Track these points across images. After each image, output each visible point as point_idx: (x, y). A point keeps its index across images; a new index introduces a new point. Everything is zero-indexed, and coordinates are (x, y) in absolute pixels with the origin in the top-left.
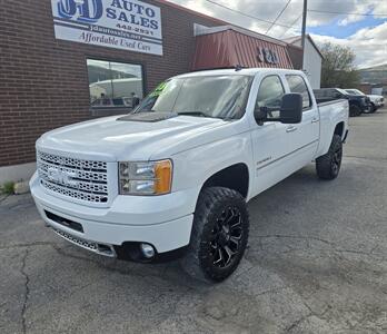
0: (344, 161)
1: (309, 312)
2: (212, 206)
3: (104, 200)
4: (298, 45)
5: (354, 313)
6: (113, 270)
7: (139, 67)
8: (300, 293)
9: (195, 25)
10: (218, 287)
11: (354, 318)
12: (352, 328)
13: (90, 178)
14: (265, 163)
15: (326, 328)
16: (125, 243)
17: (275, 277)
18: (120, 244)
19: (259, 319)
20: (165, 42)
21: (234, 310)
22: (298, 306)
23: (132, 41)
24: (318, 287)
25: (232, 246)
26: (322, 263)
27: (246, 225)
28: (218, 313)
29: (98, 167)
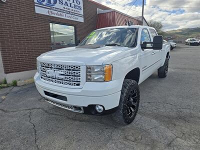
0: (169, 70)
1: (175, 136)
2: (127, 88)
3: (78, 85)
4: (141, 19)
5: (195, 136)
6: (76, 120)
7: (73, 27)
8: (168, 128)
9: (98, 9)
10: (129, 126)
11: (196, 138)
12: (197, 143)
13: (71, 74)
14: (145, 68)
15: (186, 144)
16: (89, 106)
17: (154, 121)
18: (87, 106)
19: (153, 141)
20: (85, 16)
21: (140, 137)
22: (170, 134)
24: (175, 125)
25: (134, 107)
26: (173, 114)
27: (139, 97)
28: (133, 139)
29: (76, 69)
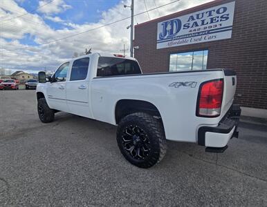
7: (207, 51)
23: (200, 37)
